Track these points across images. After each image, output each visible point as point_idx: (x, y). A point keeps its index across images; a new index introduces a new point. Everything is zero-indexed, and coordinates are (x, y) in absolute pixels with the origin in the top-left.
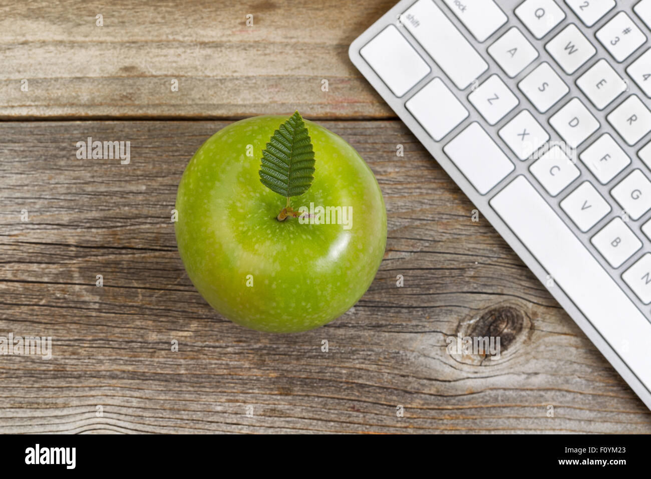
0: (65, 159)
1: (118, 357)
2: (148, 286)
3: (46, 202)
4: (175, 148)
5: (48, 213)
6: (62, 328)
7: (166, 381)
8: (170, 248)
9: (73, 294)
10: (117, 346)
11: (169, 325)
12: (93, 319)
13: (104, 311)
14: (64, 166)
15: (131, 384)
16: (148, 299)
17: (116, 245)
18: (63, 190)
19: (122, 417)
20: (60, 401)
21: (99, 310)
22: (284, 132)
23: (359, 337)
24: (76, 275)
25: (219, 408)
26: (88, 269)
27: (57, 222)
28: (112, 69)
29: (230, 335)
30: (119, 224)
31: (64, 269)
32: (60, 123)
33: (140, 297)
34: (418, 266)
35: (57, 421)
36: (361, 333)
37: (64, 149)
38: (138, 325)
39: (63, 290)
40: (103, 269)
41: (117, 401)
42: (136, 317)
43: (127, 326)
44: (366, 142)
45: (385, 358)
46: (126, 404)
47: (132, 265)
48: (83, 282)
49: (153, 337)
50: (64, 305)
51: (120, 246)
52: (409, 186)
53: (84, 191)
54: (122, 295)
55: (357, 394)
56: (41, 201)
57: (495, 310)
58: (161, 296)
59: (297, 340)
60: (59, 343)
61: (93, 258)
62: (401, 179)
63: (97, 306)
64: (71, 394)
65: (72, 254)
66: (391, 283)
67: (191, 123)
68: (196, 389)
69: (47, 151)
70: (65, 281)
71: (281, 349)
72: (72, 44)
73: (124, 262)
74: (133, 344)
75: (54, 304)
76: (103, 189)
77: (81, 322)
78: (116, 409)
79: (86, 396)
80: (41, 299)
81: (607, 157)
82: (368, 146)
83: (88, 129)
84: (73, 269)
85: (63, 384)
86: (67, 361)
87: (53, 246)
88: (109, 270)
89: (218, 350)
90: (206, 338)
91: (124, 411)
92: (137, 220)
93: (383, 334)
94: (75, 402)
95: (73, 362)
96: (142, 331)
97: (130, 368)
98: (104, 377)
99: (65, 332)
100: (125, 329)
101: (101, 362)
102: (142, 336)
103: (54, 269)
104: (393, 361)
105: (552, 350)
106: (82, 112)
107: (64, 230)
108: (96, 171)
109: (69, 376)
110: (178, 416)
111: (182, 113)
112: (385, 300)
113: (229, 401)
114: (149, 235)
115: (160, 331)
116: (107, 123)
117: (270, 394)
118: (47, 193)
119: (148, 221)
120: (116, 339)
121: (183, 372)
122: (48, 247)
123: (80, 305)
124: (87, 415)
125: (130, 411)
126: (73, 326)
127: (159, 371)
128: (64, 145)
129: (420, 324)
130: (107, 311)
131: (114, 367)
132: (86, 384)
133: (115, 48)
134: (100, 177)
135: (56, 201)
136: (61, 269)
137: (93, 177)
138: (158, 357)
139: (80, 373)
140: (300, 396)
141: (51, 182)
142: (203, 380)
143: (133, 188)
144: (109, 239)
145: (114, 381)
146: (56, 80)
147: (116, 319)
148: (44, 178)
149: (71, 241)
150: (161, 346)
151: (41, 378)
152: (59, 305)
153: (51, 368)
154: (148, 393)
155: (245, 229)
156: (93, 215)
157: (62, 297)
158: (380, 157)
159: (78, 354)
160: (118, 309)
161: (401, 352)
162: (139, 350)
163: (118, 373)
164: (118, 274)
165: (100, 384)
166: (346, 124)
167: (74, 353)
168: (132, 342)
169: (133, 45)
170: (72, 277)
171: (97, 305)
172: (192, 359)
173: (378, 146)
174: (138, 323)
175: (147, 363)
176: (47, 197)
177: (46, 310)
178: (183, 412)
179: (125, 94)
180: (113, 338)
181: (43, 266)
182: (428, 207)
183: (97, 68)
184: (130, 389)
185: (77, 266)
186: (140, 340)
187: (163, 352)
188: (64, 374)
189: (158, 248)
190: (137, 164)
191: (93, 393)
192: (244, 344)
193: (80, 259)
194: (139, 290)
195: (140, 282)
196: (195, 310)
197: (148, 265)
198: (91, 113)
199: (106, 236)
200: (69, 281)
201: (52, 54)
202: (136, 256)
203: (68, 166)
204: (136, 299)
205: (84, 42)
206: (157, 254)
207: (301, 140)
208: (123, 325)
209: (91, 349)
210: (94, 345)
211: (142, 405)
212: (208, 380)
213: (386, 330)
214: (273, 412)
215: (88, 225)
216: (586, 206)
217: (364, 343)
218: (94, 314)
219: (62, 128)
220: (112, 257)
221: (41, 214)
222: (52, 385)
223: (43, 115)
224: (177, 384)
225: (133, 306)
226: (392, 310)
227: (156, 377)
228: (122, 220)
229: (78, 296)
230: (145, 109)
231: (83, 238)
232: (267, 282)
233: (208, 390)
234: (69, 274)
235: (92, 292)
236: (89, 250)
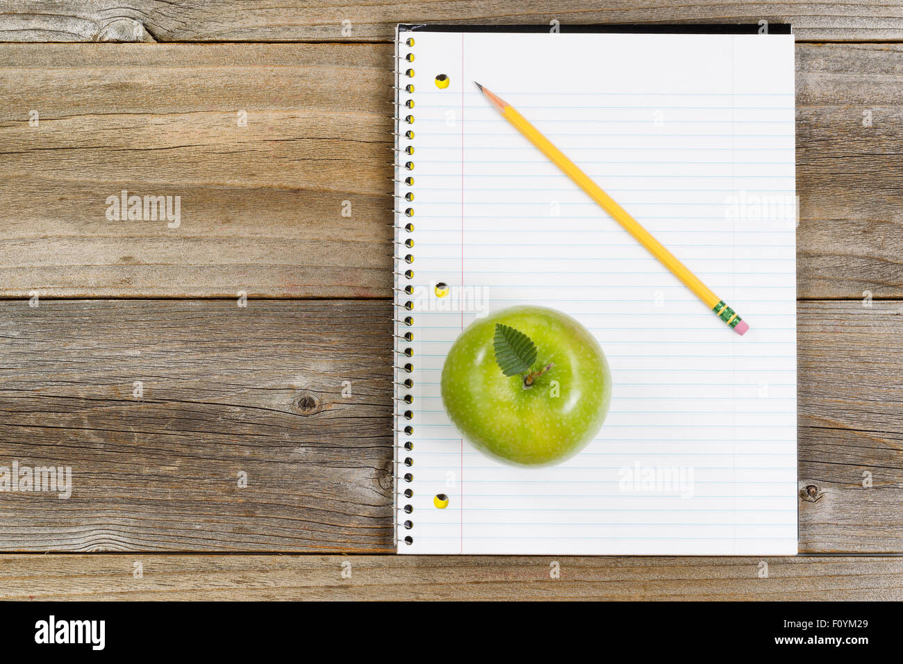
0: (77, 330)
1: (119, 487)
2: (142, 430)
3: (62, 364)
4: (164, 322)
5: (63, 373)
6: (75, 463)
7: (156, 505)
8: (159, 401)
9: (84, 436)
10: (117, 478)
11: (159, 462)
12: (99, 457)
13: (108, 450)
14: (76, 336)
15: (129, 507)
16: (142, 441)
17: (117, 398)
18: (74, 355)
19: (122, 534)
20: (73, 521)
21: (104, 450)
23: (309, 471)
24: (86, 421)
25: (198, 527)
27: (70, 380)
28: (114, 259)
29: (207, 469)
30: (120, 382)
31: (76, 417)
32: (73, 302)
33: (136, 438)
34: (355, 416)
35: (71, 537)
36: (310, 468)
37: (76, 322)
38: (134, 462)
39: (75, 434)
40: (106, 417)
41: (118, 521)
42: (133, 455)
43: (126, 462)
44: (315, 317)
45: (329, 488)
46: (125, 523)
47: (130, 414)
48: (91, 428)
49: (146, 471)
50: (76, 445)
51: (121, 399)
52: (348, 352)
53: (92, 355)
54: (122, 437)
55: (306, 516)
56: (58, 363)
58: (153, 438)
61: (99, 409)
62: (341, 346)
63: (102, 446)
64: (82, 516)
65: (82, 405)
66: (334, 428)
67: (177, 301)
68: (180, 512)
69: (63, 323)
70: (77, 427)
72: (83, 239)
73: (123, 412)
75: (68, 445)
76: (107, 354)
77: (90, 459)
78: (117, 528)
79: (94, 517)
80: (59, 441)
82: (316, 320)
83: (94, 306)
84: (83, 417)
85: (76, 508)
86: (78, 489)
87: (67, 399)
88: (111, 418)
89: (197, 481)
90: (188, 472)
91: (123, 529)
92: (134, 379)
93: (328, 469)
94: (85, 522)
95: (83, 490)
96: (138, 466)
97: (128, 495)
98: (108, 502)
99: (77, 466)
100: (124, 465)
101: (105, 490)
102: (138, 470)
103: (68, 417)
104: (335, 490)
106: (90, 293)
107: (77, 386)
108: (102, 340)
109: (81, 501)
110: (165, 533)
111: (170, 294)
112: (329, 442)
113: (206, 521)
114: (143, 390)
115: (151, 466)
116: (110, 301)
117: (238, 516)
118: (63, 357)
119: (143, 379)
120: (118, 472)
121: (170, 498)
122: (64, 399)
123: (88, 446)
124: (94, 532)
125: (128, 529)
126: (84, 462)
127: (151, 498)
128: (76, 319)
129: (357, 461)
130: (110, 450)
131: (116, 494)
132: (93, 507)
133: (116, 242)
134: (104, 344)
135: (70, 363)
136: (74, 417)
137: (98, 344)
138: (150, 487)
139: (89, 499)
140: (262, 517)
141: (66, 348)
142: (186, 505)
143: (130, 353)
144: (111, 394)
145: (116, 506)
146: (70, 267)
147: (118, 457)
148: (60, 345)
149: (82, 395)
150: (152, 478)
151: (58, 503)
152: (72, 445)
154: (142, 515)
156: (99, 374)
157: (74, 439)
158: (326, 329)
159: (87, 484)
160: (119, 448)
161: (341, 483)
162: (135, 481)
163: (119, 499)
164: (119, 421)
165: (104, 508)
166: (299, 302)
167: (84, 484)
168: (129, 474)
169: (131, 239)
170: (82, 423)
172: (177, 488)
173: (324, 320)
174: (134, 460)
175: (142, 491)
176: (63, 360)
177: (62, 449)
178: (170, 530)
179: (124, 278)
180: (115, 472)
181: (60, 414)
182: (364, 369)
183: (102, 257)
184: (128, 512)
185: (87, 414)
186: (136, 473)
187: (154, 483)
188: (76, 500)
189: (150, 400)
190: (134, 334)
191: (99, 515)
192: (218, 477)
193: (88, 409)
194: (135, 434)
195: (136, 427)
196: (179, 449)
197: (143, 414)
198: (97, 294)
199: (109, 391)
200: (80, 427)
201: (67, 247)
203: (80, 335)
204: (133, 441)
205: (91, 237)
206: (150, 405)
208: (122, 462)
209: (97, 480)
210: (100, 477)
211: (138, 524)
212: (189, 505)
213: (330, 465)
214: (241, 530)
215: (95, 382)
217: (312, 476)
218: (100, 453)
219: (74, 306)
220: (114, 407)
221: (58, 374)
222: (67, 509)
223: (59, 296)
224: (165, 508)
225: (130, 446)
226: (335, 450)
227: (149, 502)
228: (121, 379)
229: (87, 438)
230: (140, 291)
231: (91, 393)
233: (189, 512)
234: (80, 421)
235: (99, 435)
236: (95, 402)
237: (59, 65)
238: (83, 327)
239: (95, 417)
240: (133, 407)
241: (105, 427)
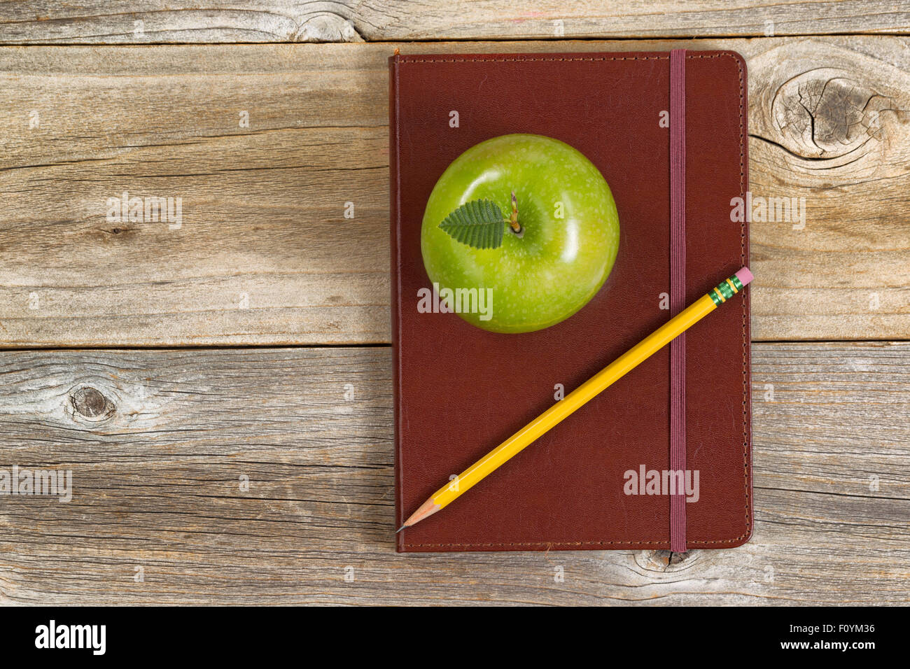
0: (277, 384)
1: (330, 567)
2: (356, 501)
3: (261, 423)
4: (379, 373)
5: (263, 435)
6: (277, 540)
7: (375, 589)
8: (376, 466)
10: (328, 557)
12: (306, 532)
13: (316, 524)
14: (276, 391)
15: (342, 591)
16: (356, 513)
21: (312, 524)
27: (271, 443)
28: (319, 299)
30: (329, 444)
31: (279, 486)
39: (278, 506)
40: (314, 486)
42: (345, 530)
43: (338, 538)
45: (576, 566)
48: (296, 499)
50: (279, 519)
51: (330, 465)
53: (295, 413)
54: (332, 509)
55: (550, 599)
56: (256, 423)
60: (275, 554)
61: (305, 476)
63: (309, 520)
70: (280, 497)
71: (480, 559)
72: (282, 276)
73: (334, 480)
74: (344, 554)
75: (270, 519)
76: (313, 411)
77: (296, 535)
80: (258, 514)
83: (297, 356)
84: (287, 486)
85: (281, 592)
86: (283, 571)
87: (268, 465)
88: (320, 486)
89: (422, 559)
92: (345, 440)
95: (288, 571)
96: (352, 543)
98: (317, 585)
99: (281, 544)
100: (336, 541)
101: (314, 572)
102: (352, 548)
103: (269, 486)
104: (584, 568)
105: (730, 557)
106: (293, 340)
108: (306, 395)
109: (285, 584)
114: (356, 454)
116: (316, 349)
117: (470, 600)
118: (262, 416)
119: (356, 441)
120: (328, 550)
121: (390, 580)
122: (264, 465)
123: (294, 520)
130: (319, 524)
131: (327, 576)
133: (321, 279)
135: (269, 422)
136: (276, 487)
138: (367, 567)
139: (295, 582)
141: (264, 405)
142: (409, 588)
144: (319, 458)
145: (327, 589)
146: (268, 309)
147: (328, 532)
148: (259, 402)
149: (284, 460)
150: (369, 557)
151: (260, 587)
152: (275, 519)
153: (269, 578)
156: (304, 436)
157: (277, 512)
159: (293, 564)
160: (329, 522)
161: (591, 560)
163: (330, 581)
164: (329, 490)
165: (313, 593)
167: (289, 564)
168: (342, 553)
169: (338, 276)
170: (286, 493)
171: (310, 518)
174: (347, 535)
176: (262, 419)
177: (263, 524)
179: (332, 322)
180: (324, 549)
181: (259, 483)
183: (305, 298)
185: (291, 483)
186: (350, 551)
187: (371, 562)
188: (281, 583)
193: (293, 477)
194: (348, 505)
195: (349, 497)
198: (301, 341)
199: (317, 456)
200: (283, 498)
201: (263, 286)
204: (346, 513)
205: (293, 273)
208: (334, 538)
209: (304, 560)
210: (308, 556)
212: (413, 587)
215: (300, 445)
218: (307, 527)
219: (274, 355)
220: (323, 474)
221: (256, 435)
222: (270, 594)
223: (256, 344)
224: (385, 592)
228: (331, 440)
230: (351, 337)
231: (296, 457)
233: (413, 596)
234: (283, 491)
235: (305, 508)
236: (301, 468)
237: (250, 70)
238: (285, 380)
239: (301, 486)
240: (344, 473)
241: (313, 497)
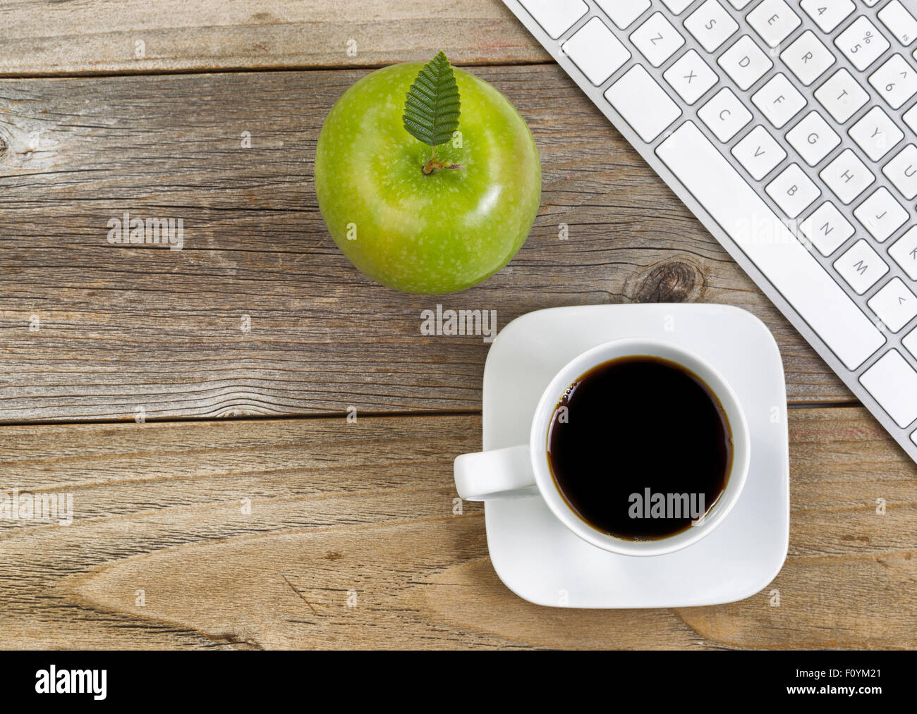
9: (208, 259)
11: (313, 292)
17: (253, 206)
18: (193, 149)
19: (264, 391)
20: (197, 375)
22: (429, 73)
24: (211, 239)
25: (369, 379)
26: (223, 233)
29: (378, 300)
32: (189, 76)
33: (281, 262)
34: (580, 222)
35: (195, 397)
36: (520, 295)
37: (194, 104)
38: (278, 292)
41: (258, 374)
46: (268, 377)
47: (271, 227)
49: (296, 304)
52: (568, 135)
57: (664, 266)
58: (303, 260)
59: (451, 304)
62: (559, 127)
64: (209, 368)
65: (206, 217)
66: (551, 240)
67: (331, 72)
68: (343, 359)
69: (175, 106)
78: (257, 383)
79: (225, 370)
81: (781, 99)
82: (523, 92)
90: (353, 304)
91: (266, 384)
93: (544, 295)
94: (214, 377)
97: (272, 338)
107: (197, 192)
110: (324, 389)
111: (321, 63)
112: (545, 258)
113: (379, 371)
115: (303, 298)
124: (226, 390)
125: (273, 385)
126: (209, 295)
127: (303, 341)
128: (195, 99)
129: (584, 283)
132: (225, 356)
134: (233, 133)
137: (226, 133)
140: (455, 363)
143: (270, 144)
154: (292, 365)
155: (388, 183)
158: (536, 104)
162: (280, 319)
166: (499, 69)
173: (534, 93)
175: (290, 332)
178: (329, 384)
182: (589, 157)
184: (272, 361)
189: (299, 208)
190: (273, 119)
191: (232, 366)
192: (394, 310)
196: (340, 274)
197: (288, 227)
202: (275, 217)
203: (199, 122)
206: (297, 214)
207: (447, 82)
211: (285, 378)
213: (547, 290)
214: (427, 382)
216: (758, 153)
225: (273, 272)
226: (553, 269)
227: (300, 347)
229: (213, 262)
232: (413, 238)
